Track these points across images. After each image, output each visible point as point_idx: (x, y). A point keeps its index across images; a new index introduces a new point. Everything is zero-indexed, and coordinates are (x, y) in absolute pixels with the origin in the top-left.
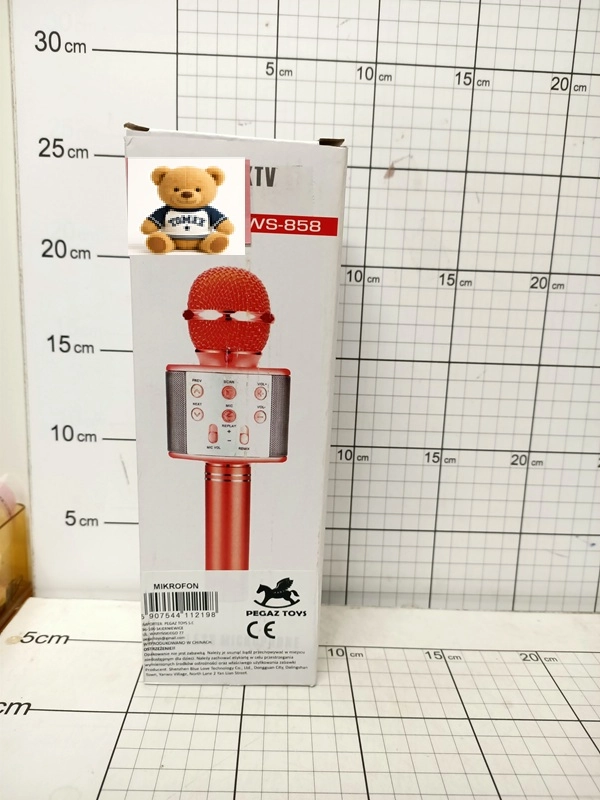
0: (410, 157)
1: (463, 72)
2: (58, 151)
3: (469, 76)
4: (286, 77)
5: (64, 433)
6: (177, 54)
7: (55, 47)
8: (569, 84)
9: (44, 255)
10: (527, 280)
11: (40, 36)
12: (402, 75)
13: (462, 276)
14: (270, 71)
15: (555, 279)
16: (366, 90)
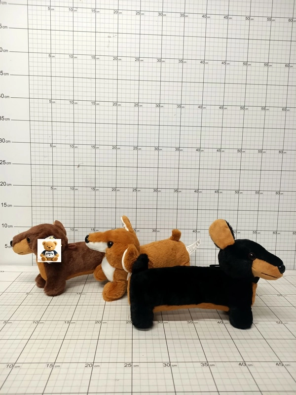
0: (83, 163)
2: (4, 163)
3: (94, 147)
4: (55, 147)
5: (5, 225)
6: (30, 143)
7: (4, 141)
8: (116, 148)
9: (1, 185)
10: (111, 189)
12: (80, 146)
13: (96, 188)
14: (51, 146)
15: (117, 189)
16: (72, 150)
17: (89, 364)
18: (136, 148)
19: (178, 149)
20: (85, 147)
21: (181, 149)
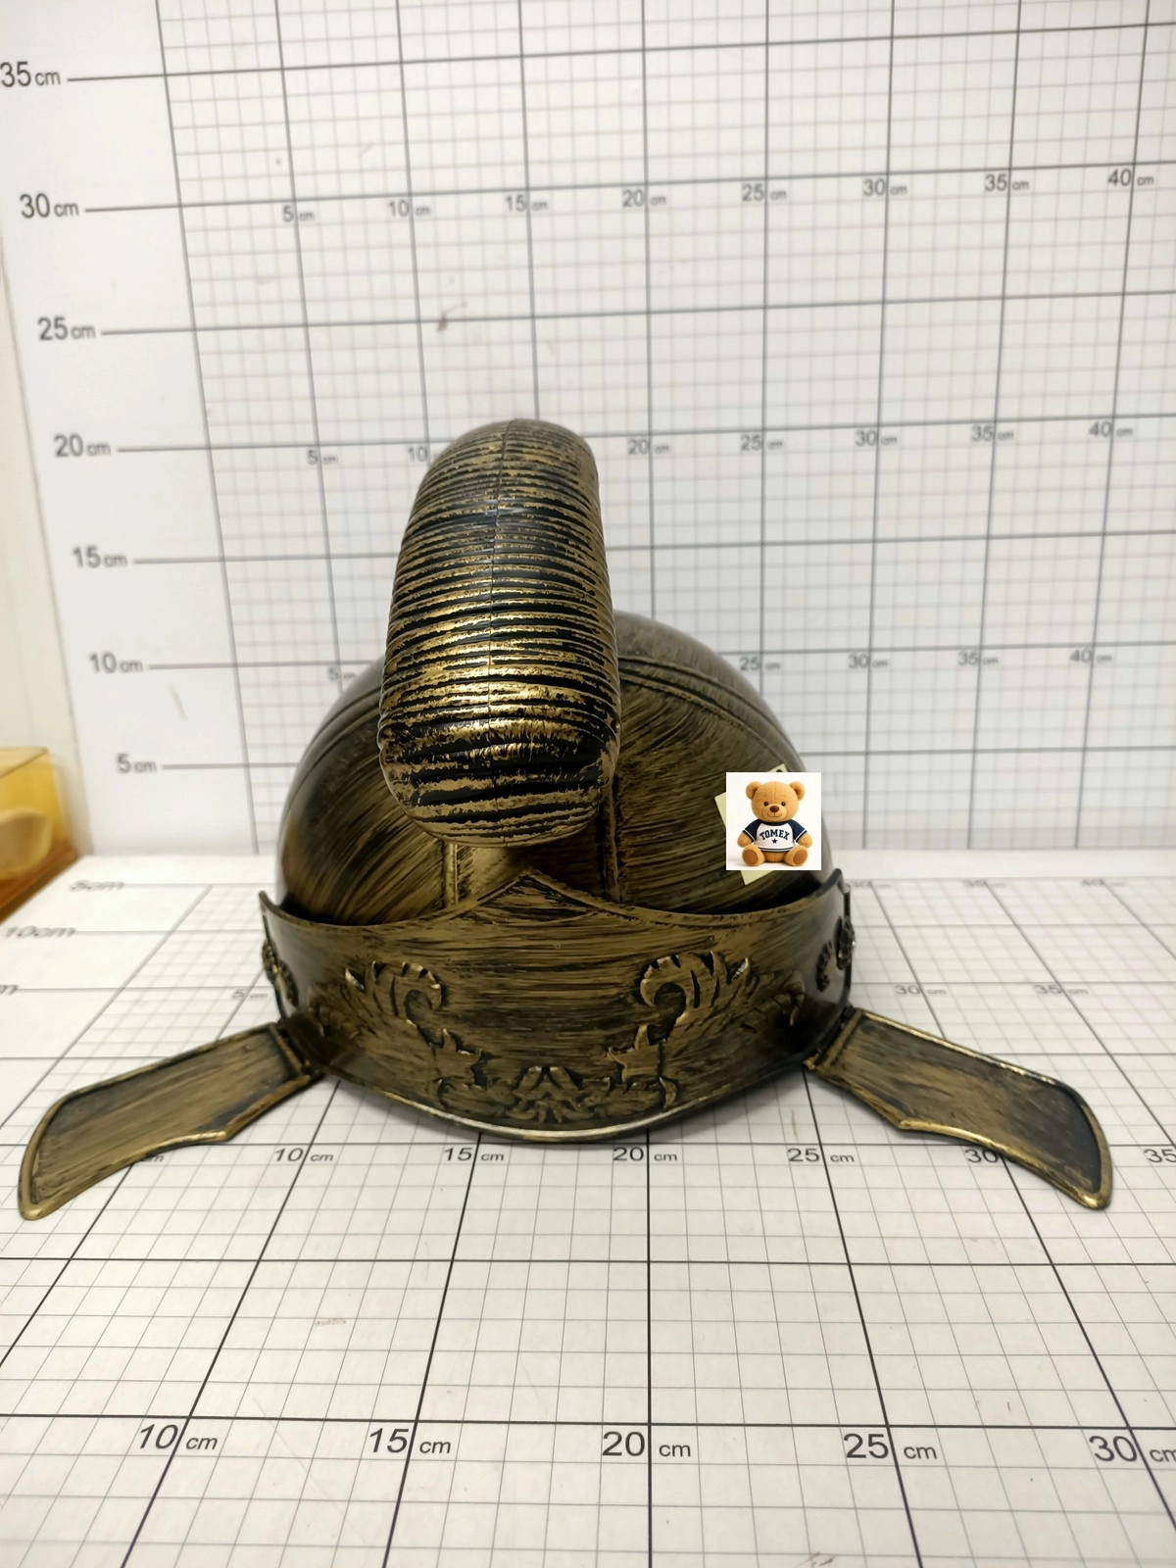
0: (464, 305)
1: (514, 195)
2: (60, 331)
3: (522, 199)
4: (307, 222)
5: (105, 661)
6: (180, 206)
7: (43, 209)
8: (645, 196)
9: (60, 453)
10: (624, 444)
11: (26, 200)
12: (443, 205)
14: (288, 216)
15: (657, 441)
16: (401, 229)
17: (624, 1431)
18: (757, 189)
19: (1001, 180)
20: (470, 203)
21: (1017, 177)
